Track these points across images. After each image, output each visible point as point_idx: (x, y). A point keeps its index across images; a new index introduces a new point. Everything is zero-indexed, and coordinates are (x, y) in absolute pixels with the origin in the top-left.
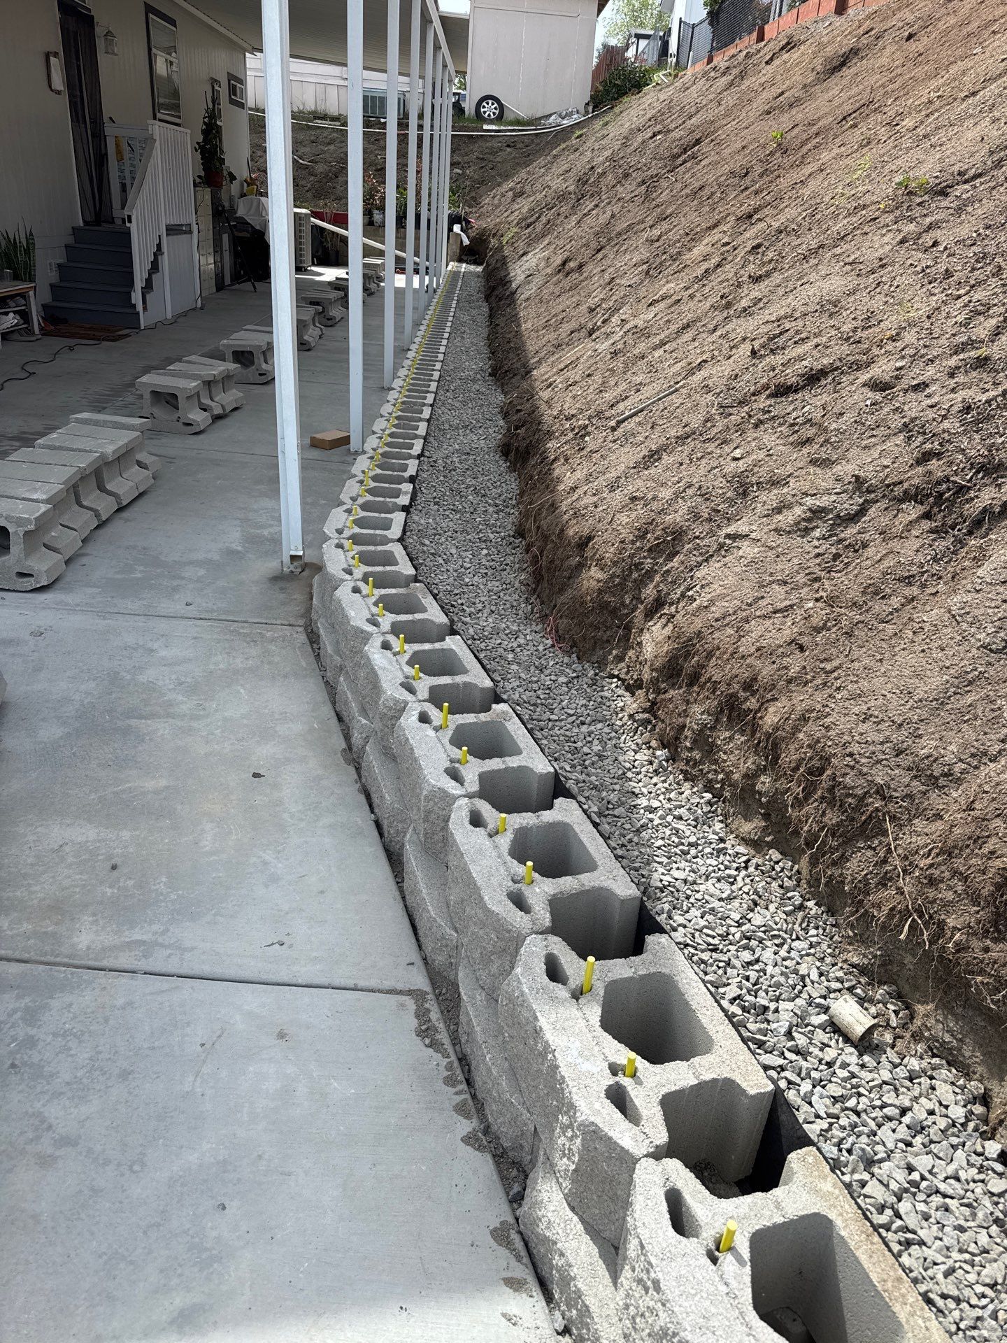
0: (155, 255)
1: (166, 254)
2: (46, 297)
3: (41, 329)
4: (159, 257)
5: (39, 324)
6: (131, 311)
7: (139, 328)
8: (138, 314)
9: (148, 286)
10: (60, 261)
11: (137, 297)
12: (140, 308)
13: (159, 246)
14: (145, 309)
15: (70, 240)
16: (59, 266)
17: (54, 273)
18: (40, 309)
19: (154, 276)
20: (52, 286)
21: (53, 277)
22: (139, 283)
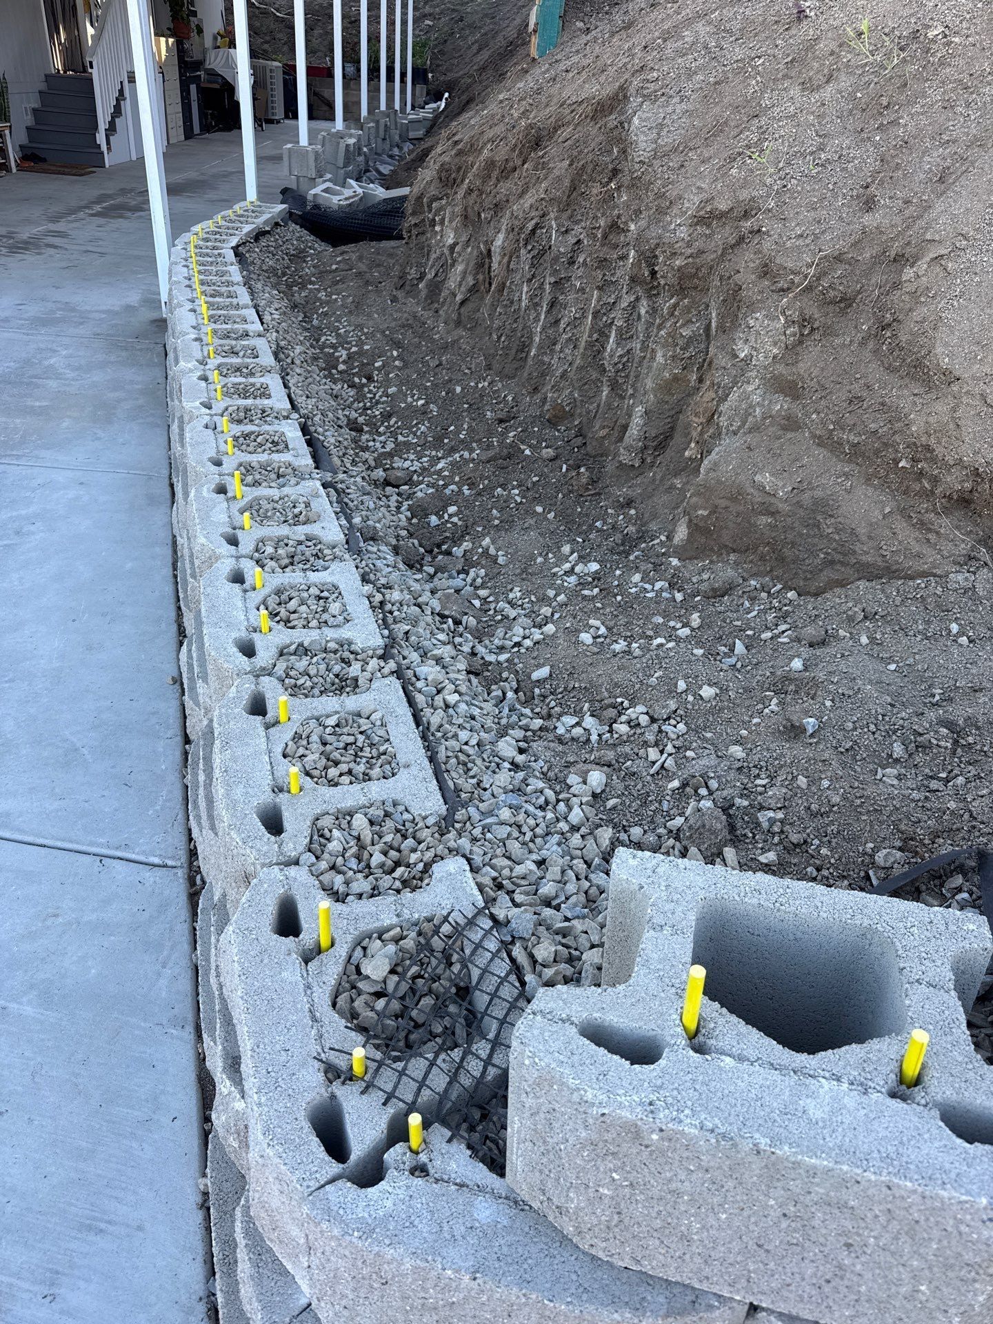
0: (117, 99)
1: (128, 99)
2: (23, 138)
3: (17, 166)
4: (122, 102)
5: (16, 161)
6: (97, 151)
7: (104, 166)
8: (102, 153)
9: (112, 129)
10: (36, 106)
11: (101, 138)
12: (104, 148)
13: (121, 92)
14: (109, 149)
15: (43, 86)
16: (34, 110)
17: (29, 117)
18: (18, 149)
19: (117, 120)
20: (27, 128)
21: (29, 120)
22: (103, 125)
